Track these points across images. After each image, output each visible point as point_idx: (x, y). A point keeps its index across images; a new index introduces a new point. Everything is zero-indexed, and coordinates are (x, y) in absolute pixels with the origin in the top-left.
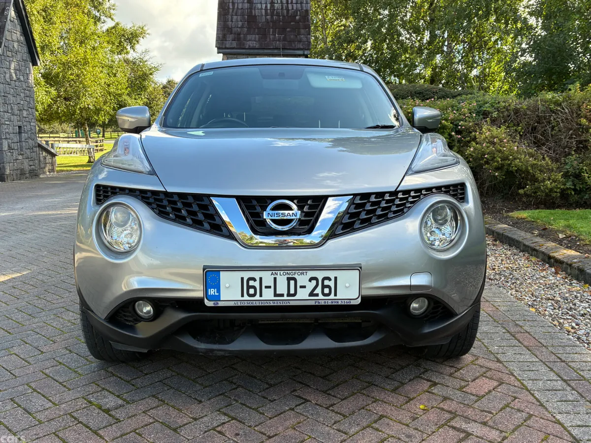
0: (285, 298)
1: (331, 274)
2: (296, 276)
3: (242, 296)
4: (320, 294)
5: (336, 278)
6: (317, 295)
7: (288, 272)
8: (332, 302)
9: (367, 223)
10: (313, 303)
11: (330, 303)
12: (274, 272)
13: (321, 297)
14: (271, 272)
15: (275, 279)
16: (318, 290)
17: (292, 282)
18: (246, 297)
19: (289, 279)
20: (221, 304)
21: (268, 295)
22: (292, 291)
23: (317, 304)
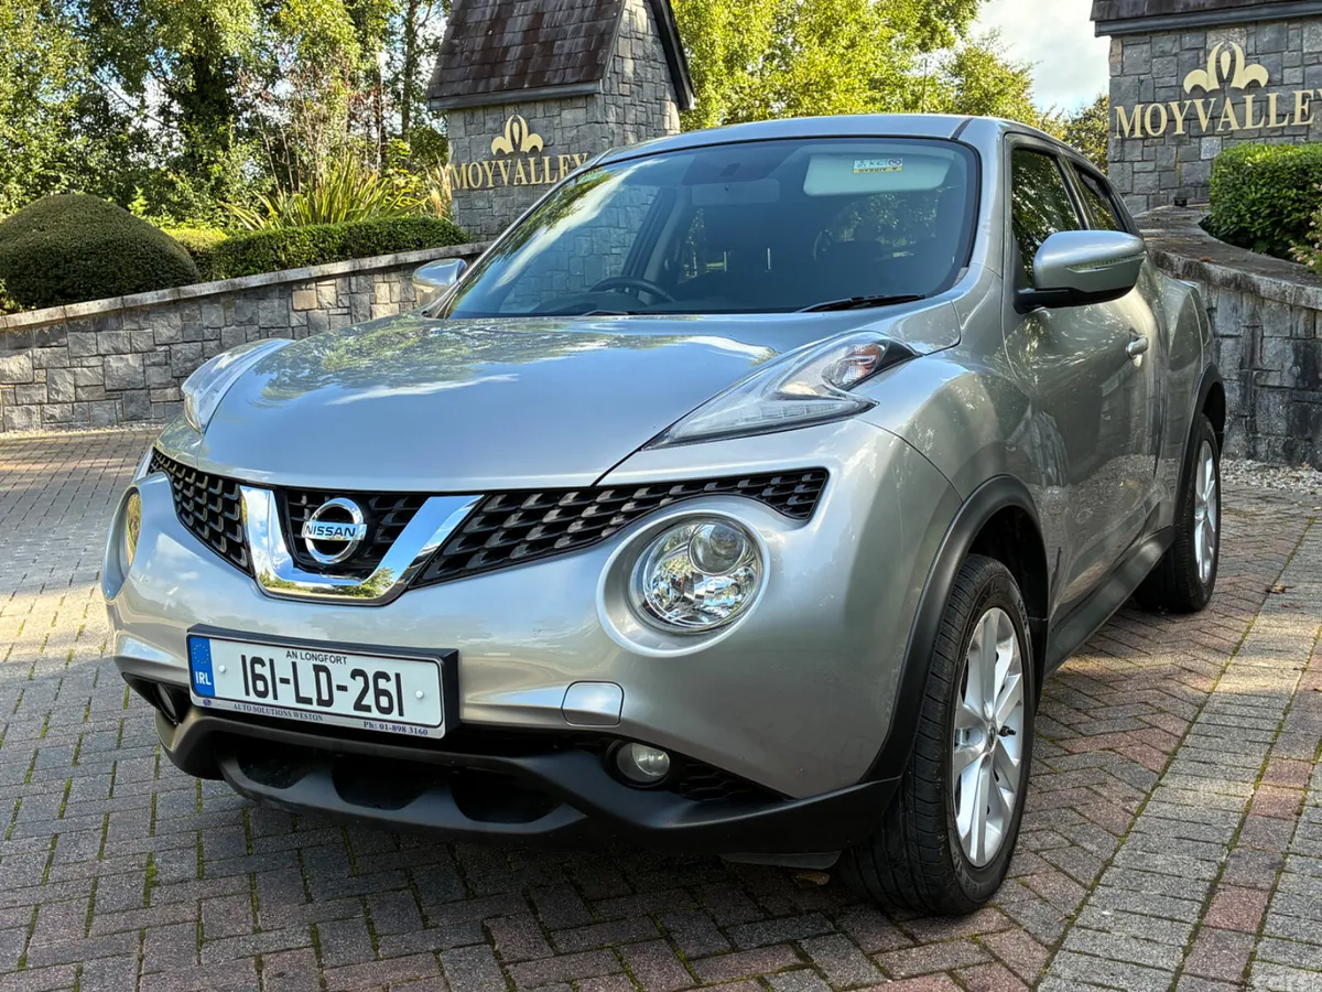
0: (315, 707)
1: (390, 667)
2: (327, 664)
3: (247, 693)
4: (374, 708)
5: (398, 676)
6: (368, 709)
7: (314, 653)
8: (394, 728)
9: (500, 559)
10: (359, 725)
11: (389, 729)
12: (291, 650)
13: (375, 713)
14: (287, 650)
15: (294, 664)
16: (369, 700)
17: (323, 676)
18: (253, 698)
19: (317, 669)
20: (215, 704)
21: (286, 696)
22: (325, 697)
23: (368, 728)
